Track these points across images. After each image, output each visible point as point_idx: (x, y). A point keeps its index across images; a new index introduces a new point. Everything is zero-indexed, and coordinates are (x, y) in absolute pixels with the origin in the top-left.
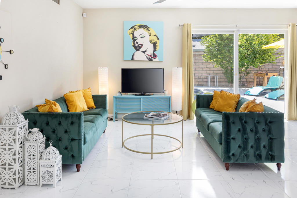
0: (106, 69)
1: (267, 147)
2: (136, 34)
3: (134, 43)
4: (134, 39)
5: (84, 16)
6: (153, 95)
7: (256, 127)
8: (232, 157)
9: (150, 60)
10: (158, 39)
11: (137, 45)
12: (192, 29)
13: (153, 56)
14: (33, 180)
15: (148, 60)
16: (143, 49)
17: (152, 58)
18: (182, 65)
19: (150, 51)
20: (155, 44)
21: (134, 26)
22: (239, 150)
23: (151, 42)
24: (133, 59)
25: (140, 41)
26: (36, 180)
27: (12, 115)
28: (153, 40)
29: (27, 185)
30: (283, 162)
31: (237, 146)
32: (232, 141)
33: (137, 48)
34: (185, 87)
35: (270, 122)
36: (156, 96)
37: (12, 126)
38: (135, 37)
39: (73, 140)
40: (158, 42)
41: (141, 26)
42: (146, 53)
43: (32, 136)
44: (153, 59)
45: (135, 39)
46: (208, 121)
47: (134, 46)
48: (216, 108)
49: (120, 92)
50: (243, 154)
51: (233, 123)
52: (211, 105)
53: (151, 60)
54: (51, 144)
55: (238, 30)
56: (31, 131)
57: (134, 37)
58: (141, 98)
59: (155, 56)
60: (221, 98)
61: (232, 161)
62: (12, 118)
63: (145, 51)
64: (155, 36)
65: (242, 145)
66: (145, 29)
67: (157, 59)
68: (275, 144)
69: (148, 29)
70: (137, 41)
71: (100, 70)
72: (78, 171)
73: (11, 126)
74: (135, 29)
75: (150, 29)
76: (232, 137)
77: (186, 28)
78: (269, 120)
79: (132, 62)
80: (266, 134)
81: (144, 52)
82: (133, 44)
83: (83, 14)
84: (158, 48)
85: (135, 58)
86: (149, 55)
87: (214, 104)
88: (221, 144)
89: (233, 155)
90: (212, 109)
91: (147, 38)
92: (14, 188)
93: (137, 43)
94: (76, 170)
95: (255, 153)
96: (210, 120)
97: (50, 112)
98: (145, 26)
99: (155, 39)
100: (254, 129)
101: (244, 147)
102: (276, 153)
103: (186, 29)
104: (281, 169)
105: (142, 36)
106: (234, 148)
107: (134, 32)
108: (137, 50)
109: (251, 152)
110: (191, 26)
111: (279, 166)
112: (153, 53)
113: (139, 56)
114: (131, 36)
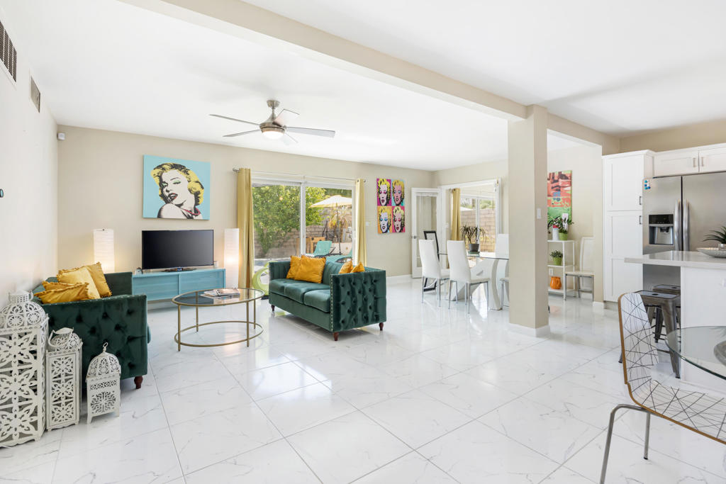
1: (373, 308)
2: (166, 177)
3: (162, 191)
4: (162, 184)
5: (60, 138)
6: (196, 269)
7: (363, 288)
8: (342, 325)
9: (189, 218)
10: (202, 188)
11: (167, 194)
12: (252, 177)
13: (193, 213)
14: (67, 417)
15: (185, 218)
16: (176, 201)
17: (192, 215)
18: (237, 224)
19: (189, 204)
20: (197, 195)
21: (163, 165)
22: (349, 315)
23: (190, 190)
24: (159, 216)
25: (172, 188)
26: (74, 416)
27: (24, 309)
28: (195, 189)
29: (53, 430)
30: (385, 321)
31: (347, 311)
32: (342, 306)
33: (168, 199)
35: (375, 281)
36: (200, 270)
37: (28, 327)
38: (165, 182)
39: (131, 339)
40: (202, 191)
41: (175, 166)
42: (182, 207)
43: (61, 341)
44: (194, 216)
45: (164, 185)
46: (300, 291)
47: (162, 196)
48: (297, 276)
49: (139, 269)
50: (352, 319)
52: (289, 274)
53: (192, 218)
54: (105, 349)
55: (306, 182)
56: (57, 333)
57: (161, 182)
58: (178, 275)
59: (197, 212)
60: (303, 263)
61: (342, 330)
62: (25, 313)
63: (182, 204)
64: (197, 182)
65: (351, 310)
66: (180, 170)
67: (200, 217)
68: (380, 301)
69: (186, 172)
70: (168, 188)
71: (98, 234)
72: (138, 387)
73: (26, 329)
74: (164, 169)
75: (189, 172)
76: (342, 301)
77: (244, 174)
78: (374, 279)
79: (159, 221)
80: (372, 293)
81: (179, 206)
82: (160, 193)
83: (60, 134)
84: (201, 201)
85: (164, 214)
86: (187, 211)
87: (293, 272)
88: (329, 313)
89: (343, 322)
90: (290, 279)
91: (185, 185)
92: (34, 440)
93: (167, 191)
94: (135, 386)
95: (362, 315)
96: (303, 290)
97: (79, 300)
98: (181, 166)
99: (198, 188)
100: (362, 290)
101: (352, 312)
102: (380, 313)
103: (244, 176)
104: (383, 328)
105: (176, 180)
106: (344, 314)
107: (162, 174)
108: (167, 202)
109: (359, 314)
111: (381, 326)
112: (195, 208)
113: (170, 211)
114: (157, 180)
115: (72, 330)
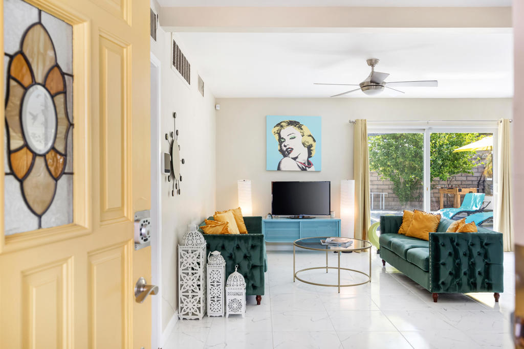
0: (248, 183)
1: (483, 274)
2: (284, 134)
3: (281, 147)
4: (281, 140)
5: (217, 108)
6: (315, 218)
7: (470, 250)
8: (442, 286)
9: (303, 170)
10: (314, 141)
11: (284, 149)
12: (368, 127)
13: (307, 165)
14: (217, 310)
15: (299, 170)
16: (293, 155)
17: (306, 167)
18: (353, 175)
19: (303, 157)
20: (309, 148)
21: (281, 122)
22: (450, 278)
23: (304, 144)
24: (279, 169)
25: (289, 143)
26: (221, 310)
27: (194, 235)
28: (308, 142)
29: (211, 316)
30: (502, 291)
31: (448, 273)
32: (442, 266)
33: (285, 153)
34: (359, 205)
35: (487, 245)
36: (318, 219)
37: (196, 247)
38: (283, 138)
39: (254, 267)
40: (314, 144)
41: (291, 123)
42: (297, 160)
43: (215, 259)
44: (307, 168)
45: (283, 140)
46: (404, 247)
47: (281, 150)
48: (408, 232)
49: (270, 214)
50: (455, 283)
51: (443, 245)
52: (400, 229)
53: (305, 170)
54: (236, 269)
55: (430, 129)
56: (212, 253)
57: (280, 138)
58: (299, 222)
59: (310, 164)
60: (416, 219)
61: (442, 291)
62: (195, 238)
63: (297, 158)
64: (310, 136)
65: (454, 272)
66: (295, 126)
67: (312, 169)
68: (493, 269)
69: (300, 127)
70: (286, 143)
71: (240, 184)
72: (258, 303)
74: (282, 126)
75: (303, 127)
76: (441, 262)
78: (485, 241)
79: (279, 172)
80: (482, 258)
81: (295, 159)
82: (279, 148)
84: (313, 153)
85: (282, 166)
86: (301, 163)
87: (404, 228)
88: (428, 272)
89: (443, 283)
90: (401, 234)
91: (299, 139)
92: (199, 319)
93: (285, 146)
95: (468, 281)
96: (407, 246)
97: (223, 234)
98: (295, 122)
99: (310, 141)
100: (468, 252)
101: (456, 274)
102: (493, 282)
103: (360, 127)
104: (500, 300)
105: (292, 136)
106: (445, 276)
107: (280, 131)
108: (285, 156)
109: (464, 279)
110: (367, 123)
111: (497, 297)
112: (308, 160)
113: (288, 164)
114: (277, 137)
115: (220, 253)
